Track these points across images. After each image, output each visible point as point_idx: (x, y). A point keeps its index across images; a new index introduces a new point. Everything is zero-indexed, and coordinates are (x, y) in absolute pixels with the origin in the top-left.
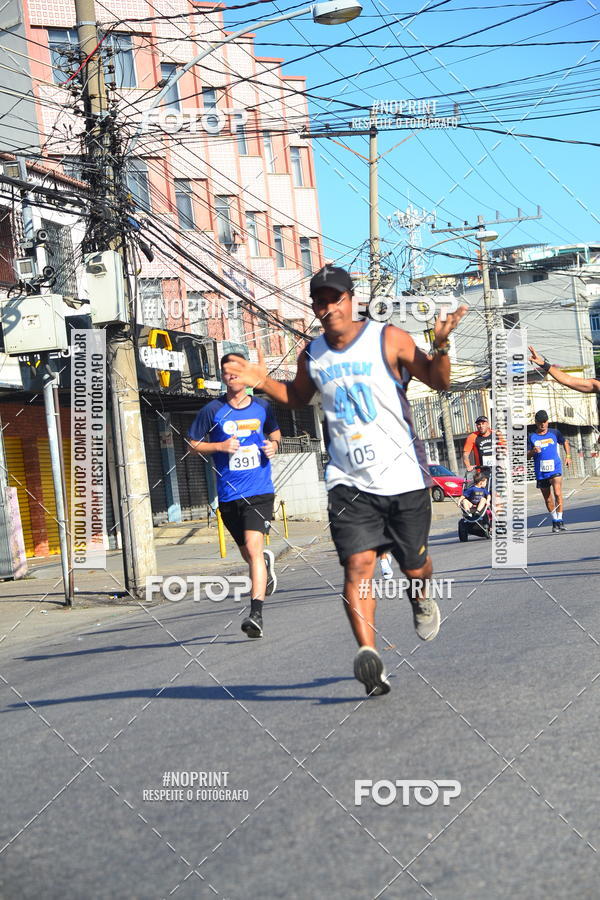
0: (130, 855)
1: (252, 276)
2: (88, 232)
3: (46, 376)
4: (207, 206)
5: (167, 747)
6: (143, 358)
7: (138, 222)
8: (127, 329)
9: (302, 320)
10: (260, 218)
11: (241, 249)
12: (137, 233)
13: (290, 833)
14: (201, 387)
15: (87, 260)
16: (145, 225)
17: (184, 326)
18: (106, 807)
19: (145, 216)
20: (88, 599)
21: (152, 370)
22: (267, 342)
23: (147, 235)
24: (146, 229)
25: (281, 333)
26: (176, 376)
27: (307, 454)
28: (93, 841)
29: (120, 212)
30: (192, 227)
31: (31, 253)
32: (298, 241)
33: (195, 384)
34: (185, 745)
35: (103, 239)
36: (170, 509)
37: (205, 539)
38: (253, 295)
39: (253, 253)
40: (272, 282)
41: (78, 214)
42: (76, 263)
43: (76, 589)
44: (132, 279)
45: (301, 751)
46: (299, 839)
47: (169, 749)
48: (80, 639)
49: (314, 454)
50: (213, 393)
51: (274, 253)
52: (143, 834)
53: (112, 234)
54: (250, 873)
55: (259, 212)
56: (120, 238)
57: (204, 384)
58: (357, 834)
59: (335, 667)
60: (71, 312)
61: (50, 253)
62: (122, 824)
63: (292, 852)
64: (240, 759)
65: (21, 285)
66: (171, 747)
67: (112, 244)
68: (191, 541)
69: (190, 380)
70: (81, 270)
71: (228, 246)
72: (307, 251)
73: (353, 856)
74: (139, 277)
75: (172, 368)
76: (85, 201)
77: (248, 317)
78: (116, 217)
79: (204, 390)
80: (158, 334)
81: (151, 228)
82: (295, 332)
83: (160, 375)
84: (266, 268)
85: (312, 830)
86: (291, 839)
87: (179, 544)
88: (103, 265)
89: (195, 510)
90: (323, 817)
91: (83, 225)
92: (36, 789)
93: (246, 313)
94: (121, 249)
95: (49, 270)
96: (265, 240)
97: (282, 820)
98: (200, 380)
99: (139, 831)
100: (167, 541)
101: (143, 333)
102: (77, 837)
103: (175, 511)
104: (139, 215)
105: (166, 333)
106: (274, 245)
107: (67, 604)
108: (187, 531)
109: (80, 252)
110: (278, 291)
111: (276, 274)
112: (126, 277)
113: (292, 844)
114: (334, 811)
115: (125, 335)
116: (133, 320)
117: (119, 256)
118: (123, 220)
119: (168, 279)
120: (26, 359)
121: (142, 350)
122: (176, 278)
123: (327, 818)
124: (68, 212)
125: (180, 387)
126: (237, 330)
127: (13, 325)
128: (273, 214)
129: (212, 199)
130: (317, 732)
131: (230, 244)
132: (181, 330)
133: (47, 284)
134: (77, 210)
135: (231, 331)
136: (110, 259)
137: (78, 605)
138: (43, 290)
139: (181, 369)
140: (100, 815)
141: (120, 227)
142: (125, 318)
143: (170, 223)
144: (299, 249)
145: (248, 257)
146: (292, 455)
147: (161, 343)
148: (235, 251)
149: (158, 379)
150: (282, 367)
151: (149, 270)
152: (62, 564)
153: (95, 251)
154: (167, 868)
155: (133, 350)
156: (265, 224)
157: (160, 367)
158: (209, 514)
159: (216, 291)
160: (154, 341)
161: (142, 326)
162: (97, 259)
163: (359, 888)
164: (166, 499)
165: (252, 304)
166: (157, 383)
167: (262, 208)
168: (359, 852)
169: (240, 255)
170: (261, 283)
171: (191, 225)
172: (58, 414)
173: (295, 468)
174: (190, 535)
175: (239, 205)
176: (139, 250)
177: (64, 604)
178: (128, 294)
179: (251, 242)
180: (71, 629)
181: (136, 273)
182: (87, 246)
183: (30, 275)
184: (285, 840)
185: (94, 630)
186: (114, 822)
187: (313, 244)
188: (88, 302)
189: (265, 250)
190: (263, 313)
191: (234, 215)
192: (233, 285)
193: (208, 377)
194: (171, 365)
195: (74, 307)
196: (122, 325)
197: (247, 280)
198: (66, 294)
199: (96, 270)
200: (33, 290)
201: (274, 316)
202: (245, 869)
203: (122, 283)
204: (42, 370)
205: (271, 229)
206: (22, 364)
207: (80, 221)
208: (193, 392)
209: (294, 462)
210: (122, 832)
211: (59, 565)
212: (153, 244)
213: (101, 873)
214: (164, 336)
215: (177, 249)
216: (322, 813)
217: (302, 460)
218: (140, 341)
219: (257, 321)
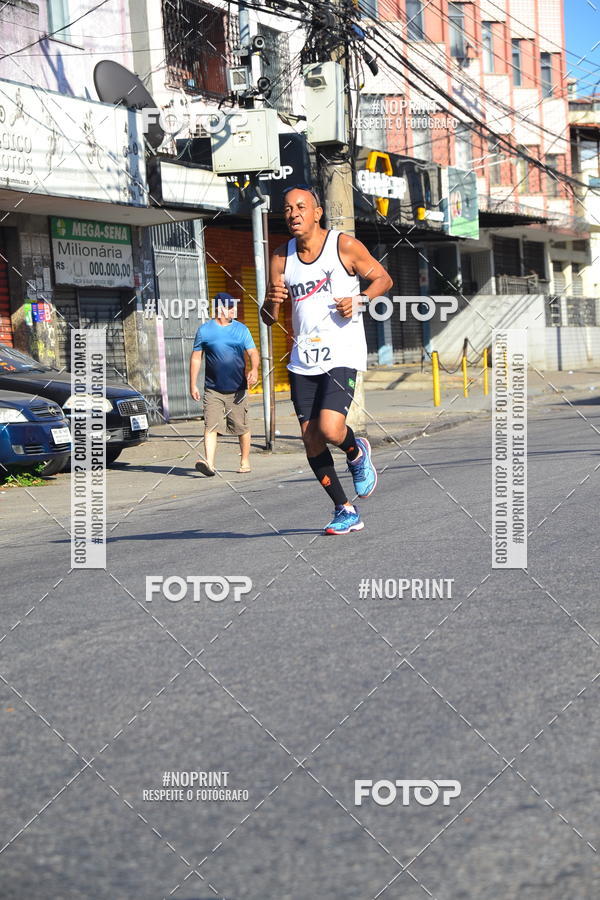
0: (334, 721)
1: (484, 95)
2: (309, 40)
3: (256, 199)
4: (439, 13)
5: (374, 608)
6: (360, 183)
7: (363, 31)
8: (345, 150)
9: (538, 146)
10: (497, 30)
11: (474, 65)
12: (361, 43)
13: (507, 709)
14: (422, 218)
15: (305, 72)
16: (372, 33)
17: (407, 149)
18: (308, 668)
19: (372, 23)
20: (290, 444)
21: (370, 197)
22: (496, 169)
23: (373, 46)
24: (371, 38)
25: (513, 160)
26: (395, 204)
27: (534, 296)
28: (295, 703)
29: (344, 19)
30: (421, 37)
31: (246, 61)
32: (538, 57)
33: (416, 214)
34: (394, 607)
35: (324, 48)
36: (381, 351)
37: (417, 385)
38: (484, 115)
39: (486, 69)
40: (507, 102)
41: (297, 19)
42: (293, 75)
43: (277, 433)
44: (354, 94)
45: (520, 621)
46: (516, 716)
47: (376, 611)
48: (280, 486)
49: (542, 297)
50: (435, 225)
51: (511, 70)
52: (348, 701)
53: (334, 42)
54: (464, 749)
55: (497, 22)
56: (342, 48)
57: (425, 214)
58: (581, 715)
59: (558, 533)
60: (286, 130)
61: (266, 62)
62: (325, 687)
63: (508, 729)
64: (453, 626)
65: (233, 98)
66: (378, 608)
67: (334, 55)
68: (402, 386)
69: (410, 209)
70: (298, 82)
71: (460, 60)
72: (548, 68)
73: (576, 739)
74: (361, 92)
75: (391, 196)
76: (307, 4)
77: (478, 142)
78: (341, 24)
79: (425, 222)
80: (378, 158)
81: (377, 38)
82: (530, 160)
83: (378, 203)
84: (499, 86)
85: (531, 708)
86: (508, 715)
87: (388, 389)
88: (323, 78)
89: (408, 353)
90: (542, 695)
91: (303, 31)
92: (235, 644)
93: (475, 136)
94: (344, 60)
95: (264, 83)
96: (501, 53)
97: (498, 695)
98: (421, 210)
99: (344, 696)
100: (376, 385)
101: (361, 155)
102: (278, 698)
103: (387, 352)
104: (364, 23)
105: (387, 157)
106: (511, 60)
107: (268, 448)
108: (398, 375)
109: (298, 62)
110: (513, 112)
111: (511, 93)
112: (347, 92)
113: (509, 721)
114: (556, 688)
115: (343, 157)
116: (352, 141)
117: (340, 68)
118: (347, 28)
119: (391, 95)
120: (234, 179)
121: (360, 174)
122: (400, 95)
123: (548, 695)
124: (288, 16)
125: (399, 217)
126: (464, 156)
127: (223, 141)
128: (513, 25)
129: (445, 6)
130: (537, 602)
131: (462, 58)
132: (402, 153)
133: (260, 97)
134: (298, 14)
135: (457, 155)
136: (331, 71)
137: (279, 449)
138: (257, 104)
139: (401, 197)
140: (302, 675)
141: (343, 36)
142: (343, 138)
143: (398, 32)
144: (539, 65)
145: (482, 73)
146: (517, 297)
147: (381, 167)
148: (467, 66)
149: (375, 206)
150: (512, 199)
151: (373, 84)
152: (264, 404)
153: (315, 61)
154: (374, 737)
155: (350, 173)
156: (502, 36)
157: (378, 194)
158: (423, 358)
159: (444, 111)
160: (373, 164)
161: (361, 148)
162: (317, 70)
163: (582, 774)
164: (377, 339)
165: (482, 125)
166: (374, 211)
167: (501, 17)
168: (584, 735)
169: (473, 70)
170: (495, 103)
171: (421, 34)
172: (266, 241)
173: (520, 311)
174: (401, 380)
175: (475, 14)
176: (363, 61)
177: (264, 448)
178: (348, 112)
179: (485, 55)
180: (271, 475)
181: (359, 88)
182: (306, 56)
183: (244, 87)
184: (501, 716)
185: (296, 477)
186: (317, 684)
187: (555, 59)
188: (304, 118)
189: (501, 65)
190: (495, 137)
191: (468, 24)
192: (462, 103)
193: (430, 206)
194: (390, 192)
195: (288, 123)
196: (340, 145)
197: (479, 99)
198: (280, 109)
199: (315, 83)
200: (246, 102)
201: (507, 140)
202: (458, 744)
203: (343, 98)
204: (251, 191)
205: (509, 41)
206: (230, 185)
207: (300, 27)
208: (412, 223)
209: (518, 306)
210: (325, 696)
211: (259, 405)
212: (378, 55)
213: (303, 738)
214: (384, 160)
215: (405, 61)
216: (542, 690)
217: (529, 302)
218: (358, 164)
219: (488, 145)
